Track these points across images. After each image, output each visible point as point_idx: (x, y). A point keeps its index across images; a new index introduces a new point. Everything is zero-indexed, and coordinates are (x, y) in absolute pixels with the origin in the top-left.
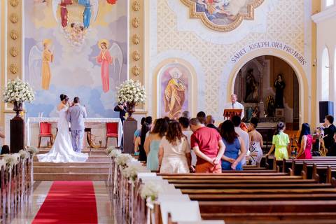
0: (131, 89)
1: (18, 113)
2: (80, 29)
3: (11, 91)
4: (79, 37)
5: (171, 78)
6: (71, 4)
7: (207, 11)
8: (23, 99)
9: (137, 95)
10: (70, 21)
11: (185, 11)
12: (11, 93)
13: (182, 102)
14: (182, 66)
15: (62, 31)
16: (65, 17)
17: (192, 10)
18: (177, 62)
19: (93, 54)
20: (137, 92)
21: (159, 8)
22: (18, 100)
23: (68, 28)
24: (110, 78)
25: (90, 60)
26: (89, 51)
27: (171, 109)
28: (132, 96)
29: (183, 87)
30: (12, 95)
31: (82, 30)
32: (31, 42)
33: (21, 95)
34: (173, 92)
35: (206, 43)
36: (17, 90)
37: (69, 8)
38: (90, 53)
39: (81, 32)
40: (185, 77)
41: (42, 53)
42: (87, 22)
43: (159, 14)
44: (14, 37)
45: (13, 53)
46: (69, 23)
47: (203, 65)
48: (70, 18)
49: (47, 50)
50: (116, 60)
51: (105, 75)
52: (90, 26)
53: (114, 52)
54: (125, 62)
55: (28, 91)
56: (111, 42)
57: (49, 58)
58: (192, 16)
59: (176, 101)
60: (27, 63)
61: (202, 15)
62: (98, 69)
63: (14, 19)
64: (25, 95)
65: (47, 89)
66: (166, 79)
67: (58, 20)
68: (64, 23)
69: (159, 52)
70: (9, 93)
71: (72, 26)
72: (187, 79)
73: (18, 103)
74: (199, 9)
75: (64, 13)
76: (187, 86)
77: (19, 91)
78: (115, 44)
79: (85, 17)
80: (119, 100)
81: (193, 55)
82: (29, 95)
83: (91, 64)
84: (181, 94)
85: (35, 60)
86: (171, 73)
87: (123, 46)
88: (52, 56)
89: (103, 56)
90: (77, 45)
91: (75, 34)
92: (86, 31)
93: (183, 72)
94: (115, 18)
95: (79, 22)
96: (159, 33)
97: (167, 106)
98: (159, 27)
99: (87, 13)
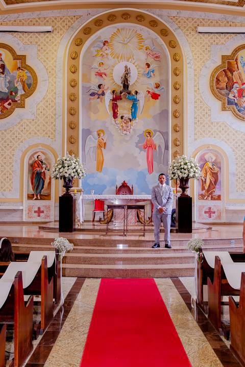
0: (186, 164)
1: (68, 190)
2: (129, 121)
3: (60, 166)
4: (128, 127)
5: (206, 162)
6: (121, 99)
7: (236, 104)
8: (73, 175)
9: (192, 170)
10: (120, 114)
11: (218, 104)
12: (60, 169)
13: (216, 182)
14: (216, 151)
15: (114, 122)
16: (116, 111)
17: (223, 104)
18: (211, 148)
19: (139, 142)
20: (191, 167)
21: (196, 102)
22: (67, 175)
23: (119, 120)
24: (154, 163)
25: (137, 146)
26: (136, 139)
27: (206, 188)
28: (186, 172)
29: (216, 170)
30: (61, 170)
31: (130, 121)
32: (87, 132)
33: (70, 171)
34: (208, 174)
35: (237, 132)
36: (66, 165)
37: (119, 103)
38: (137, 141)
39: (130, 123)
40: (218, 161)
41: (97, 141)
42: (134, 115)
43: (195, 107)
44: (73, 126)
45: (72, 141)
46: (119, 116)
47: (234, 151)
48: (120, 112)
49: (100, 138)
50: (159, 146)
51: (149, 159)
52: (137, 118)
53: (157, 140)
54: (167, 148)
55: (77, 167)
56: (155, 131)
57: (102, 145)
58: (224, 109)
59: (211, 181)
60: (84, 149)
61: (233, 108)
62: (144, 154)
63: (72, 112)
64: (74, 170)
65: (101, 171)
66: (202, 163)
67: (110, 113)
68: (115, 115)
69: (195, 139)
70: (58, 169)
71: (122, 118)
72: (220, 163)
73: (67, 179)
74: (230, 103)
75: (115, 107)
76: (220, 168)
77: (68, 166)
78: (158, 133)
79: (133, 110)
80: (172, 176)
81: (226, 142)
82: (79, 171)
83: (138, 150)
84: (215, 176)
85: (91, 147)
86: (206, 157)
87: (165, 135)
88: (105, 144)
89: (148, 143)
90: (126, 134)
91: (124, 125)
92: (134, 122)
93: (217, 156)
94: (158, 111)
95: (128, 115)
96: (195, 123)
97: (203, 185)
98: (195, 118)
99: (134, 106)
